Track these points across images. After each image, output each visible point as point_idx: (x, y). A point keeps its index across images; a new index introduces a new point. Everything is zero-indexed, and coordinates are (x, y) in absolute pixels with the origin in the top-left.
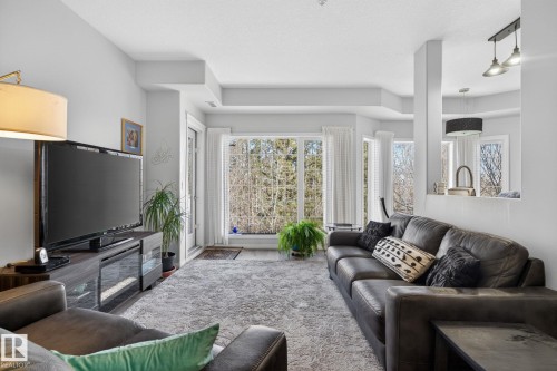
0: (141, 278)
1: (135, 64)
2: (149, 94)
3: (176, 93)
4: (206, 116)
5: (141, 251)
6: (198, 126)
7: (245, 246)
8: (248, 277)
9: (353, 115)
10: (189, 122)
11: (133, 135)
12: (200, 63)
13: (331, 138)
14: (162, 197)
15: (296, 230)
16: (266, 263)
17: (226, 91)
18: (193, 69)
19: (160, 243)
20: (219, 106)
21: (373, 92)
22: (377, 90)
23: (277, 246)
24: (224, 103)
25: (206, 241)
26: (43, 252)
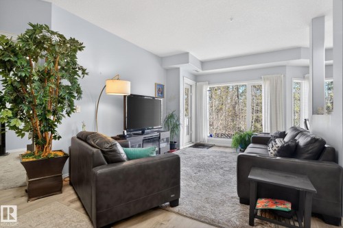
0: (160, 149)
1: (161, 59)
2: (167, 70)
3: (179, 68)
4: (196, 78)
5: (159, 137)
6: (191, 82)
7: (216, 144)
9: (285, 66)
10: (185, 81)
11: (160, 90)
12: (187, 54)
13: (268, 83)
14: (171, 116)
17: (203, 64)
18: (184, 57)
19: (169, 136)
20: (201, 71)
21: (296, 51)
22: (298, 48)
23: (230, 145)
24: (203, 69)
25: (196, 140)
26: (125, 131)
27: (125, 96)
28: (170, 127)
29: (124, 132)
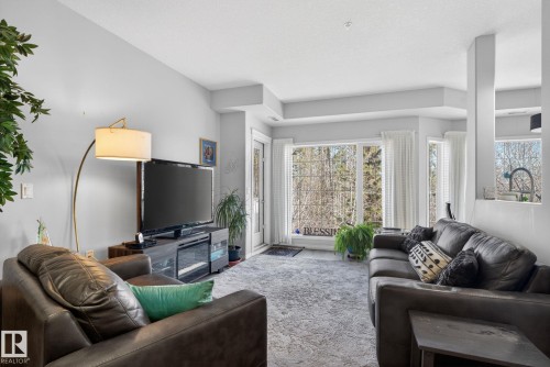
0: (210, 263)
1: (211, 94)
2: (221, 115)
3: (243, 112)
4: (273, 130)
5: (209, 242)
6: (265, 138)
7: (307, 246)
8: (298, 272)
9: (417, 117)
10: (254, 137)
11: (209, 151)
12: (260, 86)
13: (390, 142)
14: (230, 200)
15: (350, 233)
16: (319, 261)
17: (286, 106)
18: (254, 92)
19: (227, 238)
20: (281, 120)
21: (436, 93)
22: (440, 89)
23: (332, 248)
24: (285, 118)
25: (272, 239)
26: (141, 235)
27: (139, 163)
28: (229, 220)
29: (137, 237)
